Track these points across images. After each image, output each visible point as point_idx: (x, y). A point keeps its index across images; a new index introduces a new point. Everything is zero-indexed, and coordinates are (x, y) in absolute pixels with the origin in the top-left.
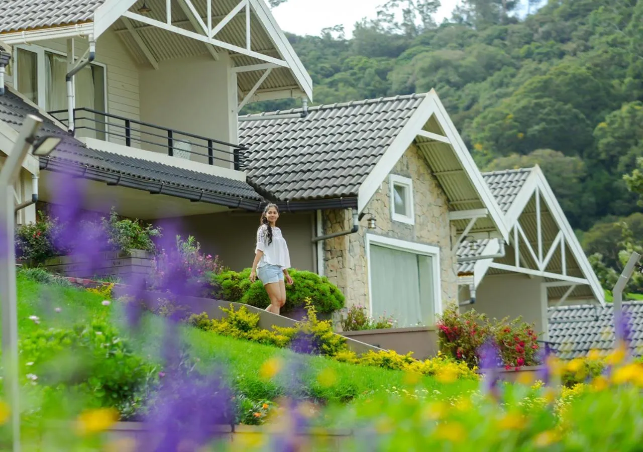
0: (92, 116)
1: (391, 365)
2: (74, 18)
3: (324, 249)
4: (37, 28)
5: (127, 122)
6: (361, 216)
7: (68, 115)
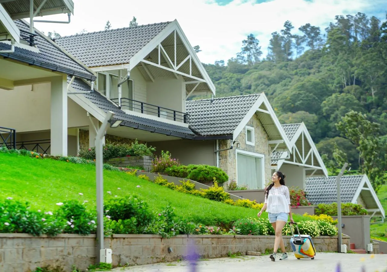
0: (128, 101)
1: (247, 205)
2: (122, 62)
3: (219, 155)
4: (107, 65)
5: (142, 104)
6: (234, 142)
7: (118, 101)
